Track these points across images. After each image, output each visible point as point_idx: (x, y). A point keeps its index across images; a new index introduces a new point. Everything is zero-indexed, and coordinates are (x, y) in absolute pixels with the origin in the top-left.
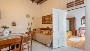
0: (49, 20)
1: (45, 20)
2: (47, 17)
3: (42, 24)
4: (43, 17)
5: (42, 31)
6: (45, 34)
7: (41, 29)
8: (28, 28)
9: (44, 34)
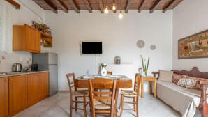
0: (199, 48)
1: (186, 48)
2: (193, 40)
3: (179, 58)
4: (179, 41)
5: (177, 76)
6: (184, 87)
7: (176, 72)
8: (140, 68)
9: (180, 86)
